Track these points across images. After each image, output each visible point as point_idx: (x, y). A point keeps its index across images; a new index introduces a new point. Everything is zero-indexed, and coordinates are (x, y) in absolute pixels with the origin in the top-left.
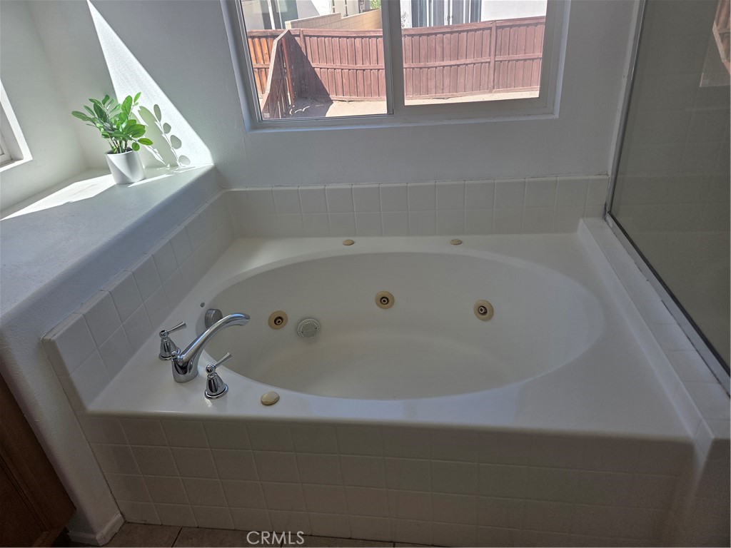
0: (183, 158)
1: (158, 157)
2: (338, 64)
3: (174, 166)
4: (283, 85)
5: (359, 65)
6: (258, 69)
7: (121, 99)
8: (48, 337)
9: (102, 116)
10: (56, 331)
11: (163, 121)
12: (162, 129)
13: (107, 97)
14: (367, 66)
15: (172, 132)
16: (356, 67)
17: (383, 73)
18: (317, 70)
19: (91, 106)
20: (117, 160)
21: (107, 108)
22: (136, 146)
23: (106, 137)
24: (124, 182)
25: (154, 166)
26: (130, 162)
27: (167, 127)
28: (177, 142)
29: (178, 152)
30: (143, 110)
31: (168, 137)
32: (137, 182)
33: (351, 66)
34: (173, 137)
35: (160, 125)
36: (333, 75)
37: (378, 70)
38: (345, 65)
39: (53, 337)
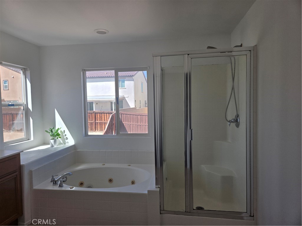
0: (68, 142)
1: (62, 142)
2: (132, 123)
3: (65, 144)
4: (112, 128)
5: (139, 124)
6: (105, 123)
7: (57, 129)
8: (32, 170)
9: (52, 131)
10: (33, 169)
11: (65, 134)
12: (64, 135)
13: (54, 128)
14: (141, 124)
15: (66, 136)
16: (138, 124)
17: (147, 127)
18: (125, 124)
19: (50, 129)
20: (52, 141)
21: (53, 130)
22: (57, 138)
23: (51, 136)
24: (52, 146)
25: (60, 144)
26: (55, 142)
27: (66, 135)
28: (67, 138)
29: (67, 141)
30: (61, 131)
31: (65, 137)
32: (55, 146)
33: (136, 124)
34: (66, 138)
35: (64, 134)
36: (130, 126)
37: (145, 126)
38: (134, 123)
39: (33, 170)
